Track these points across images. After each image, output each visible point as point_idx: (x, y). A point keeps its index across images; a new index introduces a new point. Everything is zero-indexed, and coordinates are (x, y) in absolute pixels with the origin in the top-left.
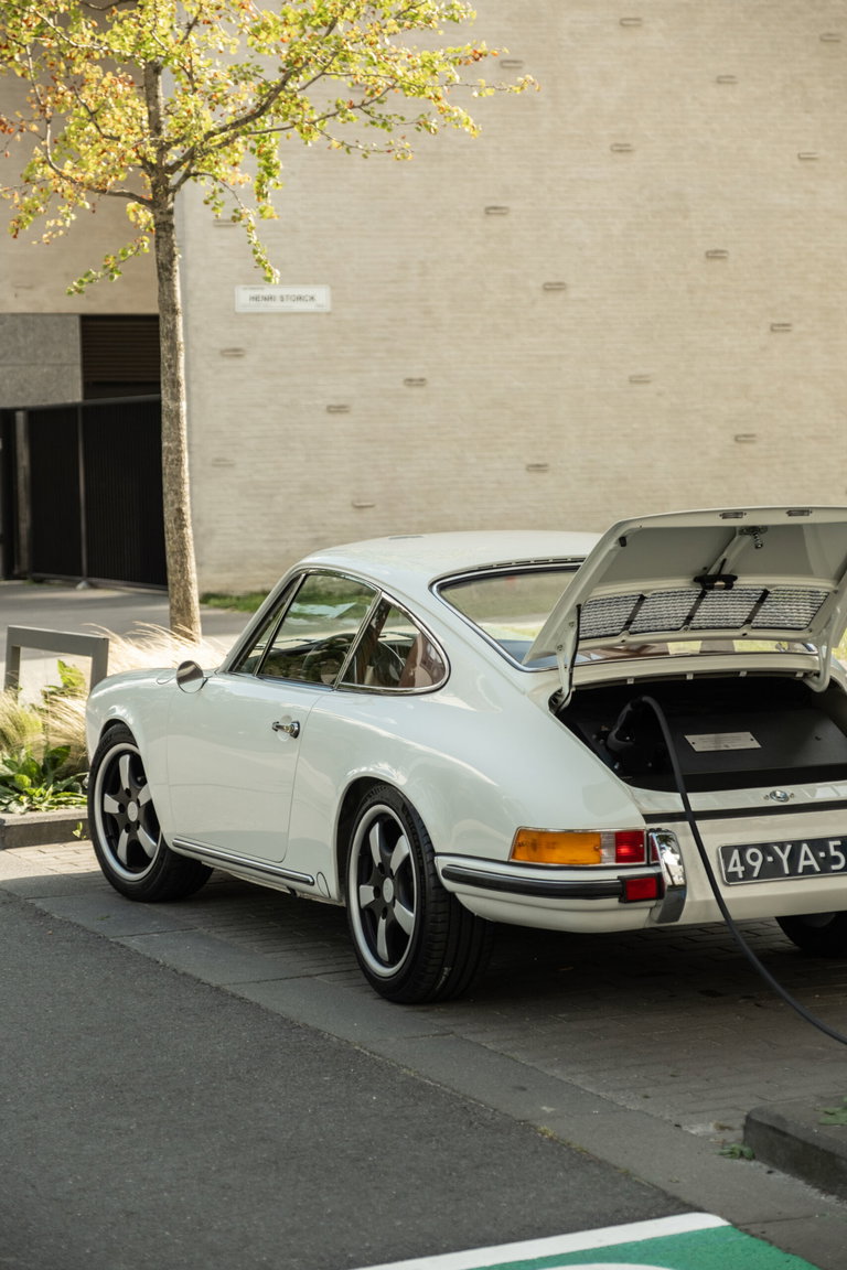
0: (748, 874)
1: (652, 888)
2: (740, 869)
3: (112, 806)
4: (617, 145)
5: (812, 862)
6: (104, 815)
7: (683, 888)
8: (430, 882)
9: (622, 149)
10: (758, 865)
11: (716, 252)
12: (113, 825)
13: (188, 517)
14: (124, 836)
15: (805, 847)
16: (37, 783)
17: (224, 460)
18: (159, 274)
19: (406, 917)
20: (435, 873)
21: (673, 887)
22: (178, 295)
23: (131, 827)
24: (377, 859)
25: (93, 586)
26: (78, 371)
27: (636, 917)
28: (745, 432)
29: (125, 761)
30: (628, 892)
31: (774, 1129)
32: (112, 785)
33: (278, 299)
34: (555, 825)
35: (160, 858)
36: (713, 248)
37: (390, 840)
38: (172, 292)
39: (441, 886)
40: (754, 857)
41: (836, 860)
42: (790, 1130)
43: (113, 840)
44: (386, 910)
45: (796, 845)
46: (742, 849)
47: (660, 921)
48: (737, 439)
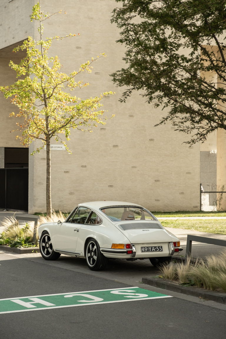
0: (145, 251)
1: (131, 252)
2: (144, 250)
3: (44, 244)
4: (130, 115)
5: (154, 250)
6: (42, 246)
7: (136, 252)
8: (99, 252)
9: (131, 116)
10: (146, 250)
11: (152, 139)
12: (44, 248)
13: (50, 197)
14: (46, 250)
15: (153, 247)
16: (25, 243)
17: (41, 183)
18: (47, 153)
19: (95, 258)
20: (100, 251)
21: (134, 252)
22: (50, 157)
23: (47, 248)
24: (91, 249)
25: (7, 210)
26: (3, 161)
27: (129, 256)
28: (158, 180)
29: (46, 237)
30: (128, 252)
31: (145, 279)
32: (44, 241)
33: (54, 147)
34: (118, 243)
35: (52, 253)
36: (151, 139)
37: (93, 246)
38: (49, 156)
39: (101, 253)
40: (146, 248)
41: (158, 249)
42: (148, 279)
43: (44, 250)
44: (92, 257)
45: (152, 247)
46: (144, 247)
47: (132, 257)
48: (155, 181)
